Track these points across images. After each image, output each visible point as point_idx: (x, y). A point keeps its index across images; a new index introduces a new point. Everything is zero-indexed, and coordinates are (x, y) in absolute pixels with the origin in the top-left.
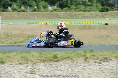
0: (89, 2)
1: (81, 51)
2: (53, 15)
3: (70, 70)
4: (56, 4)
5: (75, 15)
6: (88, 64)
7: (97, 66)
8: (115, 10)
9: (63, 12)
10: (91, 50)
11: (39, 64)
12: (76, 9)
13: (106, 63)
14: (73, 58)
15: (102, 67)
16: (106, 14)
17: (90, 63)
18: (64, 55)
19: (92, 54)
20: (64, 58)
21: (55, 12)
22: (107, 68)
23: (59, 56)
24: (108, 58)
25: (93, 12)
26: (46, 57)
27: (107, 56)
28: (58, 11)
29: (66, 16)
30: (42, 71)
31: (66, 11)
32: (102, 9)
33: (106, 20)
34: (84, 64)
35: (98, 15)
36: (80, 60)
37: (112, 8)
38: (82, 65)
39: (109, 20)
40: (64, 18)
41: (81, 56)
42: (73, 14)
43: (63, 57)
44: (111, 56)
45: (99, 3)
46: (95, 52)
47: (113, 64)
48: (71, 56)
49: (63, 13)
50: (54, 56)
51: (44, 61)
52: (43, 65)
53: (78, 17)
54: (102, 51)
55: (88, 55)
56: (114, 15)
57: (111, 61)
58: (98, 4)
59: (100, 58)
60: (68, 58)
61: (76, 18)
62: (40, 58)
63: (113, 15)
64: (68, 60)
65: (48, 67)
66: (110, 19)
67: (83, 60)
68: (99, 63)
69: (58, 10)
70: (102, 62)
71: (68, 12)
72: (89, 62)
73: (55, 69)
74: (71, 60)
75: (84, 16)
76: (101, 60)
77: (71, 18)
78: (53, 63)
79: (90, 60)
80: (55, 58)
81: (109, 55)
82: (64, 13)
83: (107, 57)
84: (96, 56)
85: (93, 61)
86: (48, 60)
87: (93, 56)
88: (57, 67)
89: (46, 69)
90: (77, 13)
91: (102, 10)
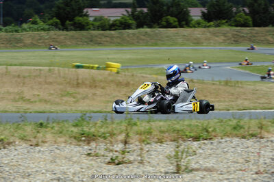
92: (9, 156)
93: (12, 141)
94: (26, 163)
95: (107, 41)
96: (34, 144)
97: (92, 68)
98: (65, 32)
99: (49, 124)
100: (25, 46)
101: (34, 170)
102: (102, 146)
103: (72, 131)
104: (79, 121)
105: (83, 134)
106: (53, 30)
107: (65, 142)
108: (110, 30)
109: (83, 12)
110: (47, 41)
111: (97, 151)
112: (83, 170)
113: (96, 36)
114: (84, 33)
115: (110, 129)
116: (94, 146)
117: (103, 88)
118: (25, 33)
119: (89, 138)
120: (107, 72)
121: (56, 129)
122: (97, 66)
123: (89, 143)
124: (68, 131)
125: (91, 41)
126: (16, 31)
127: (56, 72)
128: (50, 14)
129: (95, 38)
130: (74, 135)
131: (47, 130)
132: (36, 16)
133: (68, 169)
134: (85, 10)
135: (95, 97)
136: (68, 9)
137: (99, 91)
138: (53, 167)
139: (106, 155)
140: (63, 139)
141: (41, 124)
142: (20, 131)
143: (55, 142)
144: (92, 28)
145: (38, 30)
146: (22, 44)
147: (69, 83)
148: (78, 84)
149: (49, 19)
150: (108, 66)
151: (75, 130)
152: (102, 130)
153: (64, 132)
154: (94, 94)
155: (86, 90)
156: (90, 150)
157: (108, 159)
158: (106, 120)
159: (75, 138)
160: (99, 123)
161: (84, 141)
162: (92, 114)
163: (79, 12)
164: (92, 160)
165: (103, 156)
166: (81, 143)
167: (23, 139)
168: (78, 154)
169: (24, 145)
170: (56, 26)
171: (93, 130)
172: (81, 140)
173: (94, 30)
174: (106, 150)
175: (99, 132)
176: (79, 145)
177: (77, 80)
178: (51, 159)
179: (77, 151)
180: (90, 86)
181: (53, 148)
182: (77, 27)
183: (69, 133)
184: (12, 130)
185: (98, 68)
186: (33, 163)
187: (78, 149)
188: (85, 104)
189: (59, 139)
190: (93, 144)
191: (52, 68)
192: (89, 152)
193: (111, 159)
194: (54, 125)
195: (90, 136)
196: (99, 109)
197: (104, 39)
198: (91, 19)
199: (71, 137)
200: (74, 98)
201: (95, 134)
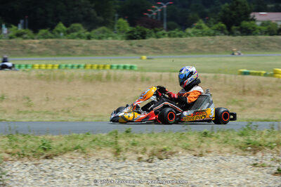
0: (99, 15)
1: (103, 133)
2: (14, 46)
3: (83, 176)
4: (22, 21)
5: (67, 47)
6: (124, 165)
7: (145, 169)
8: (164, 34)
9: (38, 39)
10: (127, 132)
11: (9, 163)
12: (68, 32)
13: (165, 162)
14: (88, 150)
15: (156, 171)
16: (140, 46)
17: (127, 160)
18: (66, 143)
19: (131, 140)
20: (66, 151)
21: (20, 41)
22: (169, 173)
23: (54, 144)
24: (168, 150)
25: (110, 40)
26: (25, 148)
27: (164, 144)
28: (26, 38)
29: (45, 49)
30: (20, 178)
31: (45, 37)
32: (130, 32)
33: (141, 58)
34: (114, 164)
35: (122, 48)
36: (103, 155)
37: (156, 31)
38: (109, 166)
39: (148, 59)
40: (40, 54)
41: (106, 144)
42: (63, 46)
43: (64, 146)
44: (176, 145)
45: (124, 19)
46: (136, 136)
47: (182, 165)
48: (82, 145)
49: (37, 41)
50: (44, 144)
51: (21, 156)
52: (20, 165)
53: (74, 52)
54: (153, 133)
55: (122, 142)
56: (159, 47)
57: (176, 158)
58: (121, 20)
59: (150, 149)
60: (76, 149)
61: (69, 55)
62: (10, 150)
63: (157, 49)
64: (77, 154)
65: (31, 170)
66: (150, 56)
67: (110, 155)
68: (147, 161)
69: (25, 36)
70: (156, 158)
71: (50, 40)
72: (124, 159)
73: (49, 176)
74: (83, 155)
75: (88, 50)
76: (153, 154)
77: (58, 54)
78: (41, 161)
79: (127, 154)
80: (45, 149)
81: (169, 142)
82: (40, 43)
83: (165, 147)
84: (140, 146)
85: (134, 156)
86: (29, 154)
87: (133, 144)
88: (53, 170)
89: (28, 174)
90: (72, 42)
91: (130, 34)
92: (172, 167)
93: (174, 151)
94: (189, 173)
95: (275, 47)
96: (198, 154)
97: (259, 74)
98: (231, 37)
99: (213, 132)
100: (190, 52)
101: (197, 181)
102: (269, 156)
103: (238, 141)
104: (245, 130)
105: (249, 144)
106: (218, 35)
107: (231, 152)
108: (278, 34)
109: (249, 16)
110: (212, 46)
111: (264, 161)
112: (249, 181)
113: (263, 42)
114: (251, 38)
115: (277, 138)
116: (260, 156)
117: (270, 96)
118: (189, 38)
119: (255, 148)
120: (274, 79)
121: (221, 138)
122: (264, 72)
123: (255, 153)
124: (233, 140)
125: (258, 46)
126: (180, 36)
127: (222, 79)
128: (215, 18)
129: (262, 44)
130: (240, 144)
131: (212, 139)
132: (201, 21)
133: (233, 180)
134: (252, 14)
135: (262, 105)
136: (234, 13)
137: (266, 99)
138: (217, 178)
139: (273, 165)
140: (227, 149)
141: (206, 133)
142: (183, 141)
143: (220, 152)
144: (259, 33)
145: (202, 35)
146: (185, 50)
147: (235, 90)
148: (244, 91)
149: (215, 23)
150: (276, 73)
151: (241, 139)
152: (269, 140)
153: (229, 141)
154: (261, 102)
155: (253, 97)
156: (256, 160)
157: (275, 170)
158: (273, 128)
159: (241, 147)
160: (265, 132)
161: (250, 151)
162: (259, 123)
163: (246, 16)
164: (258, 170)
165: (270, 166)
166: (247, 153)
167: (187, 149)
168: (244, 165)
169: (188, 155)
170: (221, 30)
171: (259, 139)
172: (247, 150)
173: (261, 35)
174: (272, 160)
175: (265, 141)
176: (245, 155)
177: (244, 87)
178: (216, 169)
179: (242, 161)
180: (257, 94)
181: (218, 158)
182: (244, 32)
183: (234, 142)
184: (175, 139)
185: (266, 75)
186: (197, 174)
187: (244, 159)
188: (251, 112)
189: (223, 148)
190: (259, 154)
191: (218, 74)
192: (255, 162)
193: (278, 170)
194: (219, 134)
195: (257, 145)
196: (266, 118)
197: (272, 45)
198: (258, 23)
199: (236, 147)
200: (240, 106)
201: (262, 143)
